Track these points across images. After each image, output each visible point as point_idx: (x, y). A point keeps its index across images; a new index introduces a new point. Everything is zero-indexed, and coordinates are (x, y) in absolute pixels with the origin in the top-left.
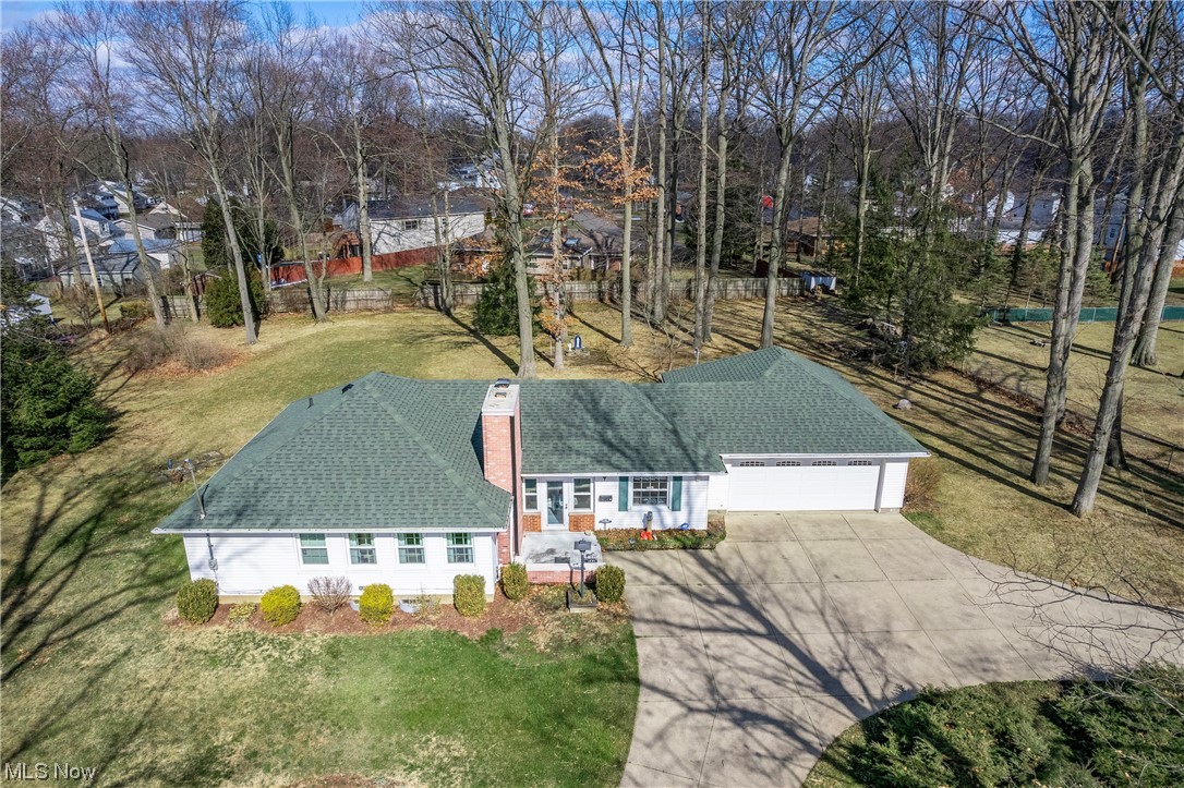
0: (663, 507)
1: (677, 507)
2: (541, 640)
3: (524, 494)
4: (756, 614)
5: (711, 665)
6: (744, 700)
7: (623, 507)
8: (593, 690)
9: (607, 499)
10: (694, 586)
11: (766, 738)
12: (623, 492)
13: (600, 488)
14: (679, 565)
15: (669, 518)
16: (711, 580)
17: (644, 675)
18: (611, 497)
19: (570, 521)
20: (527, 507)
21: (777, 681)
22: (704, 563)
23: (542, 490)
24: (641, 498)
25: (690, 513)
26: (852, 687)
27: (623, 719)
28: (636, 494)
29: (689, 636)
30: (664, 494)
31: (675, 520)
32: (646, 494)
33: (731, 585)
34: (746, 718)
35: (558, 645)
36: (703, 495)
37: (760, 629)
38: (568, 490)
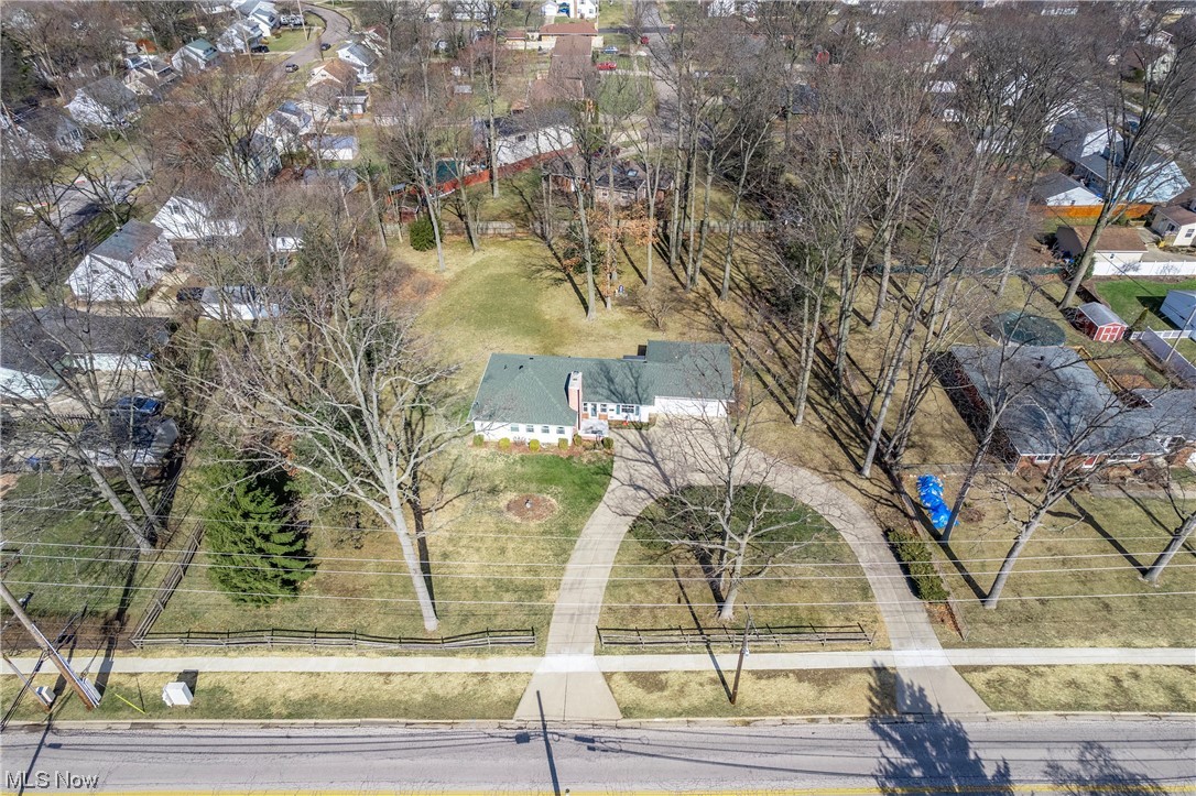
0: (632, 414)
1: (637, 414)
2: (585, 460)
4: (653, 457)
5: (632, 471)
6: (640, 483)
7: (618, 413)
8: (598, 477)
9: (612, 410)
10: (636, 445)
11: (642, 494)
12: (618, 408)
13: (610, 406)
14: (633, 435)
15: (633, 417)
16: (642, 443)
17: (614, 474)
18: (614, 410)
19: (599, 417)
20: (584, 413)
21: (651, 478)
22: (642, 436)
24: (624, 411)
25: (642, 417)
26: (672, 481)
27: (604, 486)
28: (622, 409)
29: (629, 463)
30: (632, 410)
31: (635, 419)
32: (626, 410)
33: (648, 445)
34: (638, 488)
35: (590, 462)
36: (647, 411)
37: (652, 461)
38: (598, 406)
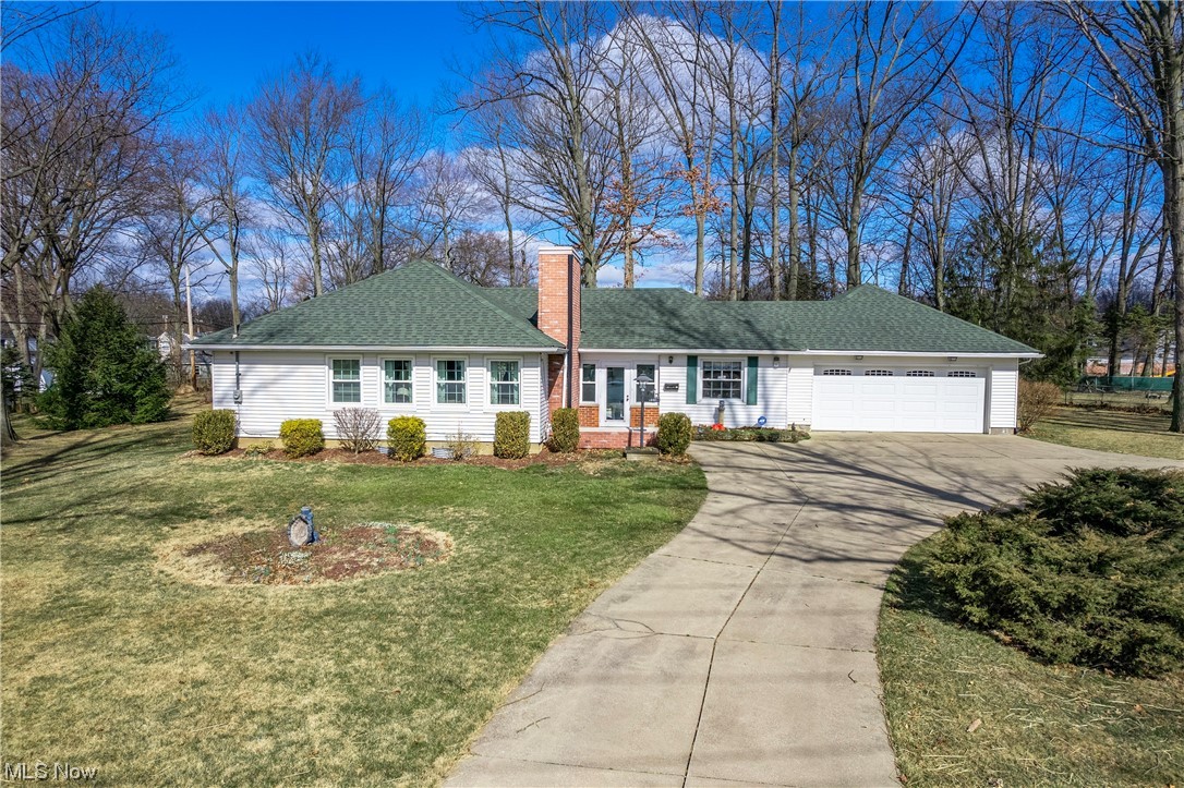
0: (735, 401)
1: (752, 399)
3: (581, 382)
7: (691, 399)
9: (672, 387)
12: (691, 380)
13: (666, 374)
15: (742, 414)
18: (677, 385)
19: (632, 415)
20: (584, 400)
23: (601, 376)
24: (714, 389)
25: (766, 408)
28: (706, 384)
30: (737, 385)
31: (749, 416)
32: (717, 384)
35: (610, 473)
36: (782, 385)
38: (630, 376)
